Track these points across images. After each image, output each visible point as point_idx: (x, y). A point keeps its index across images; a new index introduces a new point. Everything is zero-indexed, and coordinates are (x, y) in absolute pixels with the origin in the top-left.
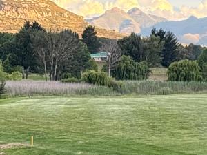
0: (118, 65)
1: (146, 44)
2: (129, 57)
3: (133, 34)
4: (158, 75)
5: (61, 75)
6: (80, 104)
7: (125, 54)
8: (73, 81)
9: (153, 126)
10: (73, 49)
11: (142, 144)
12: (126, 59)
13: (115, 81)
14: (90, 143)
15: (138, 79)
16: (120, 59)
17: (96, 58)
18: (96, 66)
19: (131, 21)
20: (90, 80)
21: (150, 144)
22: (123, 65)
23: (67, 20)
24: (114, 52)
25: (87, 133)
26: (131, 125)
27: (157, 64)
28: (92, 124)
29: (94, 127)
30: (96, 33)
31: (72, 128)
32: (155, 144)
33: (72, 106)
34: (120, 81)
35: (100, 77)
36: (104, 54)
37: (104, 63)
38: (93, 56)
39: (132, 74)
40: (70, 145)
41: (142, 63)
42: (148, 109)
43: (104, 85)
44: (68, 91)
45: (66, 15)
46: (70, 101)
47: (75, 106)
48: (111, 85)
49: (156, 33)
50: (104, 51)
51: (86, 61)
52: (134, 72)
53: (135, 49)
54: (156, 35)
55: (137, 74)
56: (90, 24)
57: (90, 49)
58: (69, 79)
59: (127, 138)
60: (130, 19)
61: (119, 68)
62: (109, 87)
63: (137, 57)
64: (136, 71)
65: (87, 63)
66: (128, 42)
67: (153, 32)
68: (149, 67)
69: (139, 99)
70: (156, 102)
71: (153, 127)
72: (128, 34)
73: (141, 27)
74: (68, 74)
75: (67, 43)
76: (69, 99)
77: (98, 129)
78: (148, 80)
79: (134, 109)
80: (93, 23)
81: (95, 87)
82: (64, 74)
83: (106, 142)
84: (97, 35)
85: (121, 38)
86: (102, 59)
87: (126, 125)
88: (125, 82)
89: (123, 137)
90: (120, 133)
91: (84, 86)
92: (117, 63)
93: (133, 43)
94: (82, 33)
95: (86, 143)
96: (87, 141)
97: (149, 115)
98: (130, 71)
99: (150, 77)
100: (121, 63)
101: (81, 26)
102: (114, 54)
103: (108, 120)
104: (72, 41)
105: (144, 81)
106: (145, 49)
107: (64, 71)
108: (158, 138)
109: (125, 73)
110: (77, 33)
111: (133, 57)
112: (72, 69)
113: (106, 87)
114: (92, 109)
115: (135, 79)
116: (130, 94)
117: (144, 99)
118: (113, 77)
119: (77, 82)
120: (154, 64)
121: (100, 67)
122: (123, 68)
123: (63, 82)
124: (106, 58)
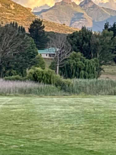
0: (67, 62)
1: (98, 39)
2: (79, 54)
3: (83, 29)
4: (111, 74)
5: (5, 72)
6: (20, 104)
7: (75, 51)
8: (17, 79)
9: (96, 129)
10: (19, 44)
11: (81, 149)
12: (75, 56)
13: (63, 80)
14: (25, 148)
15: (89, 78)
16: (69, 56)
17: (43, 54)
18: (43, 63)
19: (83, 14)
20: (35, 78)
21: (90, 149)
22: (72, 62)
23: (13, 12)
24: (63, 48)
25: (23, 137)
26: (72, 129)
27: (110, 62)
28: (29, 127)
29: (32, 129)
30: (44, 27)
31: (7, 130)
32: (95, 149)
33: (11, 106)
34: (69, 80)
35: (47, 75)
36: (53, 50)
37: (52, 59)
38: (40, 52)
39: (82, 72)
40: (3, 149)
41: (93, 60)
42: (92, 110)
43: (50, 83)
44: (12, 91)
45: (12, 7)
46: (11, 101)
47: (14, 106)
48: (59, 84)
49: (109, 27)
50: (53, 47)
51: (32, 57)
52: (84, 70)
53: (86, 44)
54: (109, 30)
55: (88, 72)
56: (38, 17)
57: (37, 44)
58: (13, 77)
59: (66, 142)
60: (82, 12)
61: (68, 66)
62: (56, 86)
63: (87, 53)
64: (87, 69)
65: (33, 59)
66: (78, 37)
67: (106, 27)
68: (101, 65)
69: (86, 100)
70: (104, 103)
71: (96, 131)
72: (79, 29)
73: (93, 21)
74: (13, 71)
75: (12, 37)
76: (10, 99)
77: (35, 132)
78: (99, 79)
79: (78, 111)
80: (42, 16)
81: (41, 85)
82: (8, 72)
83: (42, 147)
84: (45, 30)
85: (71, 33)
86: (50, 55)
87: (67, 128)
88: (74, 81)
89: (61, 141)
90: (59, 137)
91: (30, 84)
92: (66, 59)
93: (84, 38)
94: (29, 27)
95: (21, 148)
96: (22, 145)
97: (92, 117)
98: (80, 69)
99: (101, 76)
100: (70, 60)
101: (28, 19)
102: (63, 51)
103: (47, 123)
104: (18, 35)
105: (95, 80)
106: (97, 44)
107: (8, 68)
108: (99, 143)
109: (74, 71)
110: (23, 26)
111: (84, 53)
112: (17, 66)
113: (52, 86)
114: (31, 111)
115: (85, 77)
116: (78, 94)
117: (92, 99)
118: (61, 75)
119: (21, 80)
120: (106, 62)
121: (47, 65)
122: (72, 65)
123: (6, 79)
124: (54, 54)
